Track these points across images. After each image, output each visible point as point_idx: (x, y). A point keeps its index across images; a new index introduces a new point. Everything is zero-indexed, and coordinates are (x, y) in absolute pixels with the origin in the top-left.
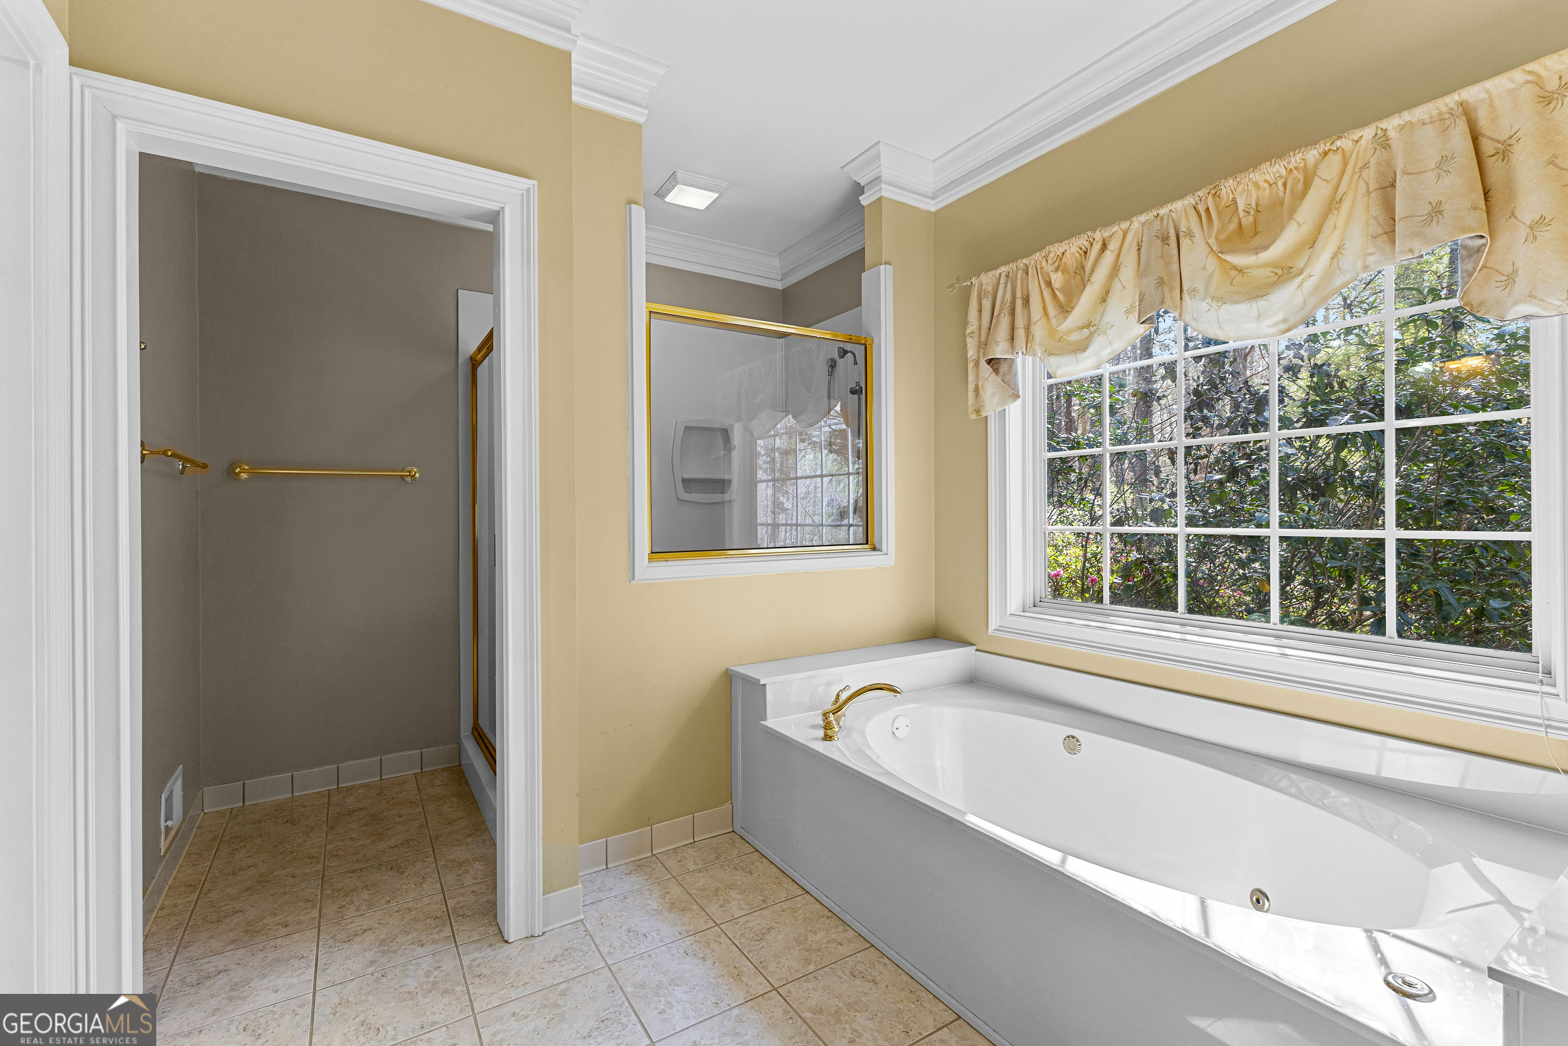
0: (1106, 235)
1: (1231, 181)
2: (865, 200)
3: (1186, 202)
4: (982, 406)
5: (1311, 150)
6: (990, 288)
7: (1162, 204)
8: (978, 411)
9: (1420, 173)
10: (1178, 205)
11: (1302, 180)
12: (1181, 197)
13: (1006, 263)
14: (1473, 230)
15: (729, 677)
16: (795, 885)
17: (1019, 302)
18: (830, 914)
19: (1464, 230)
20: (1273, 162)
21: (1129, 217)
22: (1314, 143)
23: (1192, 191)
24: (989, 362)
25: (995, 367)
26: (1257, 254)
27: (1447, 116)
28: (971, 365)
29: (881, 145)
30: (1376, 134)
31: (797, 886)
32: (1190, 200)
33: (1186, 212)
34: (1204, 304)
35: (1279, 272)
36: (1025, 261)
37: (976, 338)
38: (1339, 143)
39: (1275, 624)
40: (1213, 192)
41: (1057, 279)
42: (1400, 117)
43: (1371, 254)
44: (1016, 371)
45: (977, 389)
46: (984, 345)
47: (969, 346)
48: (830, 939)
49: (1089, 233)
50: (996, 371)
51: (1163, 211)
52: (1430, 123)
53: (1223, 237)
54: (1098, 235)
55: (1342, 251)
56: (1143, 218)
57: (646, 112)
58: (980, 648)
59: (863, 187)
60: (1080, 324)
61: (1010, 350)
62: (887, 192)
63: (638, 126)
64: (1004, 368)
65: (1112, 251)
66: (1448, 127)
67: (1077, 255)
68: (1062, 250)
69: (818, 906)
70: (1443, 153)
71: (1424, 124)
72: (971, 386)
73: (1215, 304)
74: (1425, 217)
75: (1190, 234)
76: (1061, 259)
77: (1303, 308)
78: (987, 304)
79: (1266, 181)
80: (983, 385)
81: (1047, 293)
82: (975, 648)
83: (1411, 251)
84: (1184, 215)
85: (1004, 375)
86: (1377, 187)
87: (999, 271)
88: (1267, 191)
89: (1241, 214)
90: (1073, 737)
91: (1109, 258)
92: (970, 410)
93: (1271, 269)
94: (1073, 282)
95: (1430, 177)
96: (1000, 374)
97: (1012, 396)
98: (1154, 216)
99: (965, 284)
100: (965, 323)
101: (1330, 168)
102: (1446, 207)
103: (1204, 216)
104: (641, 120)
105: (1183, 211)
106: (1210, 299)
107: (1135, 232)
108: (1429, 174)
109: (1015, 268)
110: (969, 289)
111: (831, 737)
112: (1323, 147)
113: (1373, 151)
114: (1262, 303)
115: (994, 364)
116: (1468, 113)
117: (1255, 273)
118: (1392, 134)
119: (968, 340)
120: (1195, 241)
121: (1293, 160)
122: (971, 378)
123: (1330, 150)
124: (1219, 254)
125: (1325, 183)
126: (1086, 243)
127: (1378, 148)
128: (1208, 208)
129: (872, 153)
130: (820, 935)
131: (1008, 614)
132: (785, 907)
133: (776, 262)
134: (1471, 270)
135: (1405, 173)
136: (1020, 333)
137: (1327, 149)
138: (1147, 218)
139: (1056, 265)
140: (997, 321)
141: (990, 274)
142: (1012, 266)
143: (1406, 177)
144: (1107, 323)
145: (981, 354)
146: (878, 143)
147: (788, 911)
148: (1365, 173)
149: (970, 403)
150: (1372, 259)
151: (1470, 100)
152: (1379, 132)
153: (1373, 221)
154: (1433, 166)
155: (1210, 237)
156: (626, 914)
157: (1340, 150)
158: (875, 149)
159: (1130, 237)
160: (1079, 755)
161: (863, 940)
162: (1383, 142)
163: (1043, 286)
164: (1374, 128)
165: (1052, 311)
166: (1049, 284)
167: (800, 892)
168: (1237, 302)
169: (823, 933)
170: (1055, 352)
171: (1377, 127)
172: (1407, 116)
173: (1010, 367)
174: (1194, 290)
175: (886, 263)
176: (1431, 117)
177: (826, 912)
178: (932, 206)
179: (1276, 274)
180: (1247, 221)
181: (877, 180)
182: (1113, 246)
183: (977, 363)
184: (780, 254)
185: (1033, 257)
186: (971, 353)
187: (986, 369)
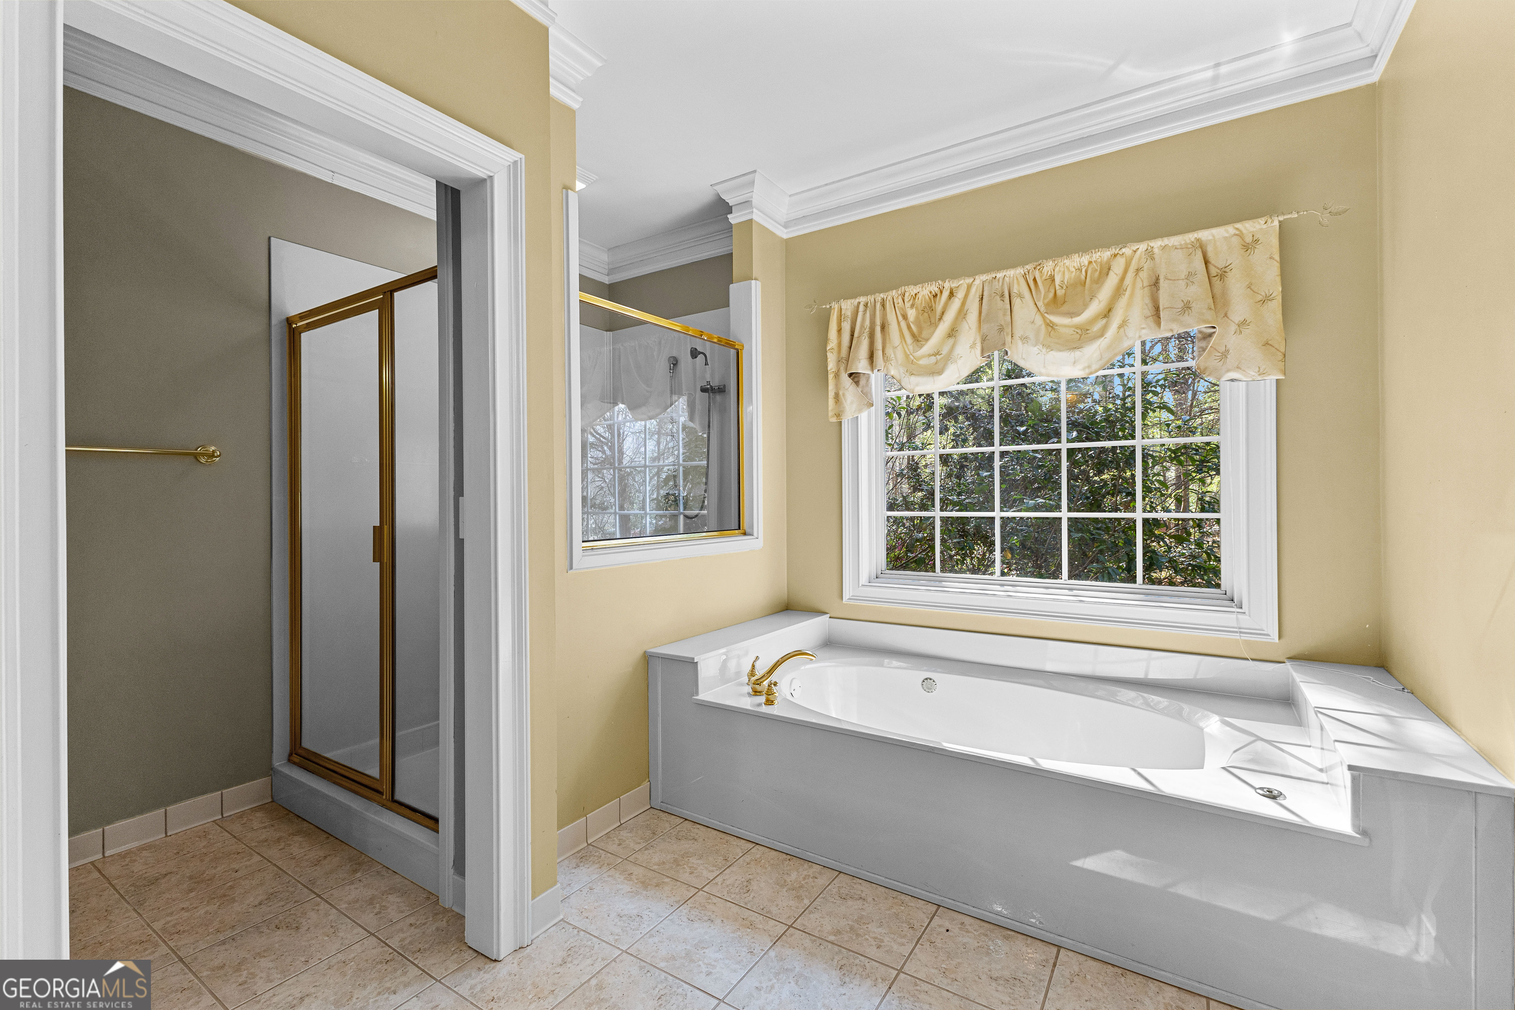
0: (953, 285)
1: (1051, 262)
2: (734, 219)
3: (1018, 271)
4: (842, 411)
5: (1106, 251)
6: (849, 314)
7: (999, 269)
8: (838, 415)
9: (1175, 280)
10: (1011, 273)
11: (1099, 270)
12: (1014, 266)
13: (865, 294)
14: (1209, 323)
15: (648, 659)
16: (742, 840)
17: (878, 329)
18: (789, 857)
19: (1205, 322)
20: (1080, 255)
21: (973, 274)
22: (1108, 247)
23: (1023, 264)
24: (851, 375)
25: (856, 380)
26: (1072, 318)
27: (1190, 246)
28: (831, 376)
29: (757, 175)
30: (1147, 249)
31: (744, 841)
32: (1020, 271)
33: (1017, 279)
34: (1036, 349)
35: (1079, 331)
36: (882, 295)
37: (835, 353)
38: (1124, 250)
39: (1066, 580)
40: (1038, 268)
41: (912, 314)
42: (1163, 241)
43: (1144, 328)
44: (871, 385)
45: (837, 396)
46: (846, 360)
47: (829, 360)
48: (803, 876)
49: (940, 282)
50: (857, 383)
51: (1000, 275)
52: (1181, 249)
53: (1046, 301)
54: (947, 285)
55: (1127, 324)
56: (984, 277)
57: (581, 99)
58: (832, 616)
59: (731, 207)
60: (931, 352)
61: (869, 367)
62: (757, 217)
63: (571, 112)
64: (862, 382)
65: (959, 299)
66: (1191, 254)
67: (927, 297)
68: (915, 291)
69: (774, 853)
70: (1190, 271)
71: (1176, 248)
72: (831, 394)
73: (1044, 350)
74: (1180, 310)
75: (1021, 296)
76: (914, 299)
77: (1101, 360)
78: (846, 326)
79: (1074, 267)
80: (844, 395)
81: (903, 324)
82: (828, 615)
83: (1172, 330)
84: (1015, 281)
85: (863, 387)
86: (1148, 284)
87: (857, 300)
88: (1074, 274)
89: (1057, 287)
90: (931, 679)
91: (956, 304)
92: (830, 414)
93: (1073, 329)
94: (921, 318)
95: (1182, 283)
96: (860, 386)
97: (866, 404)
98: (993, 278)
99: (824, 307)
100: (825, 340)
101: (1118, 267)
102: (1193, 305)
103: (1033, 285)
104: (575, 106)
105: (1015, 278)
106: (1041, 346)
107: (977, 287)
108: (1181, 282)
109: (873, 300)
110: (829, 312)
111: (772, 702)
112: (1113, 251)
113: (1145, 260)
114: (1077, 353)
115: (855, 377)
116: (1202, 247)
117: (1063, 330)
118: (1156, 250)
119: (829, 354)
120: (1024, 302)
121: (1094, 255)
122: (831, 387)
123: (1118, 254)
124: (1046, 315)
125: (1115, 275)
126: (936, 289)
127: (1149, 258)
128: (1035, 278)
129: (747, 179)
130: (794, 875)
131: (860, 585)
132: (748, 860)
133: (605, 257)
134: (1205, 347)
135: (1166, 278)
136: (879, 354)
137: (1116, 253)
138: (987, 278)
139: (911, 302)
140: (857, 342)
141: (849, 302)
142: (871, 298)
143: (1167, 281)
144: (958, 355)
145: (842, 369)
146: (755, 171)
147: (752, 863)
148: (1141, 274)
149: (830, 408)
150: (1144, 331)
151: (1203, 239)
152: (1149, 248)
153: (1146, 307)
154: (1183, 277)
155: (1039, 301)
156: (604, 902)
157: (1124, 255)
158: (750, 176)
159: (973, 290)
160: (935, 692)
161: (830, 870)
162: (1150, 253)
163: (900, 318)
164: (1146, 245)
165: (909, 339)
166: (905, 317)
167: (751, 845)
168: (1061, 351)
169: (795, 873)
170: (914, 372)
171: (1148, 245)
172: (1166, 241)
173: (868, 381)
174: (1026, 338)
175: (756, 279)
176: (1181, 245)
177: (784, 856)
178: (784, 234)
179: (1077, 333)
180: (1060, 293)
181: (747, 203)
182: (960, 295)
183: (837, 375)
184: (609, 250)
185: (890, 293)
186: (831, 365)
187: (846, 381)
